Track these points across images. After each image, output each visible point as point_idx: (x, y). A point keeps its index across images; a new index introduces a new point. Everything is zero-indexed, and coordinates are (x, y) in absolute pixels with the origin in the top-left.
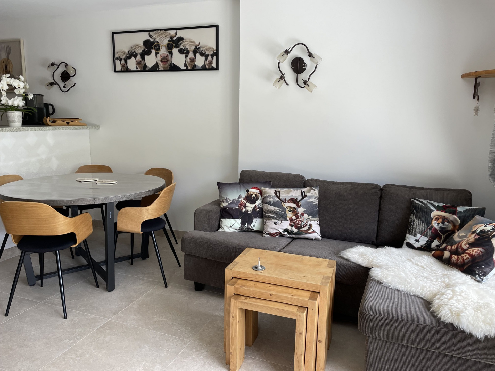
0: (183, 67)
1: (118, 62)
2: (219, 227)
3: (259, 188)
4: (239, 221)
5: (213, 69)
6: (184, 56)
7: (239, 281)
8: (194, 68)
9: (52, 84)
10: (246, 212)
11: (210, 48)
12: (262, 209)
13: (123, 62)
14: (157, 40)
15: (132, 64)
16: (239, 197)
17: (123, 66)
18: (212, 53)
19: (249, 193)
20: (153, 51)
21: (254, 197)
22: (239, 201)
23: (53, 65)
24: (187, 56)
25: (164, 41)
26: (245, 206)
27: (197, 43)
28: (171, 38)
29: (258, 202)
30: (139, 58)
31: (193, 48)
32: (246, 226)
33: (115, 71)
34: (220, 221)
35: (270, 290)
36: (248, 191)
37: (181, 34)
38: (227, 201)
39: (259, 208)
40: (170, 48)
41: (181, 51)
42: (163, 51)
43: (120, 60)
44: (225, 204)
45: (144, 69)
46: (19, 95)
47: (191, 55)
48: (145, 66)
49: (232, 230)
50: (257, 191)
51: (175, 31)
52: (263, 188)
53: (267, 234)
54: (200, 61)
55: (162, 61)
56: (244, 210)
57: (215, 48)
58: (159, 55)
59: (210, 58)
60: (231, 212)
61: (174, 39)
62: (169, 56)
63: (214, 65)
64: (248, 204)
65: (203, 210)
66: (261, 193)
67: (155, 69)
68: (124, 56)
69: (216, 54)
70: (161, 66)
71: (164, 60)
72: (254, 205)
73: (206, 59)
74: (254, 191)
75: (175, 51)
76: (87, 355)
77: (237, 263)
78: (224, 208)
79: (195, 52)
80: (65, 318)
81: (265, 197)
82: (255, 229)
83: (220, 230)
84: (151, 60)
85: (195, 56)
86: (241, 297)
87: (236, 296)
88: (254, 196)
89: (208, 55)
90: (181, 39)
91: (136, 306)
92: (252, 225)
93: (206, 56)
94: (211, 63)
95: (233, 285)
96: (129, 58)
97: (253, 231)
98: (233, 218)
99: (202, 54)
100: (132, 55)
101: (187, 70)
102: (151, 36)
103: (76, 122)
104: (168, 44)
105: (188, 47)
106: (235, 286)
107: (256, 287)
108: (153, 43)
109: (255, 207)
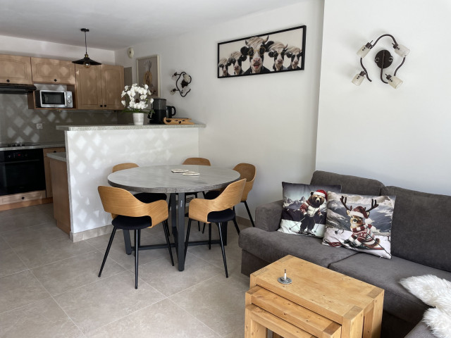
0: (272, 70)
1: (221, 69)
2: (280, 227)
3: (325, 191)
4: (300, 224)
5: (298, 69)
6: (273, 58)
7: (261, 291)
8: (281, 70)
9: (174, 90)
10: (307, 216)
11: (296, 49)
12: (325, 214)
13: (225, 69)
14: (252, 46)
15: (231, 70)
16: (302, 199)
17: (224, 72)
18: (298, 53)
19: (313, 196)
20: (248, 57)
21: (318, 201)
22: (301, 204)
23: (175, 74)
24: (275, 59)
25: (257, 47)
26: (307, 209)
27: (285, 45)
28: (263, 43)
29: (322, 206)
30: (237, 64)
31: (281, 50)
32: (306, 230)
33: (219, 77)
34: (281, 221)
35: (286, 309)
36: (312, 194)
37: (272, 38)
38: (289, 201)
39: (322, 213)
40: (261, 53)
41: (271, 55)
42: (256, 56)
43: (223, 67)
44: (286, 205)
45: (240, 73)
46: (143, 100)
47: (279, 57)
48: (241, 71)
49: (291, 232)
50: (322, 195)
51: (266, 37)
52: (329, 192)
53: (327, 242)
54: (287, 62)
55: (254, 65)
56: (305, 213)
57: (301, 48)
58: (252, 60)
59: (296, 59)
60: (292, 214)
61: (266, 43)
62: (261, 59)
63: (299, 65)
64: (310, 207)
65: (263, 208)
66: (326, 197)
67: (249, 73)
68: (226, 64)
69: (302, 54)
70: (254, 69)
71: (257, 64)
72: (317, 209)
73: (292, 61)
74: (319, 195)
75: (266, 55)
76: (135, 327)
77: (267, 269)
78: (286, 209)
79: (283, 54)
80: (136, 288)
81: (330, 202)
82: (316, 234)
83: (279, 230)
84: (246, 65)
85: (283, 58)
86: (257, 308)
87: (253, 306)
88: (318, 199)
89: (294, 56)
90: (271, 43)
91: (193, 290)
92: (313, 230)
93: (293, 57)
94: (297, 63)
95: (251, 293)
96: (229, 64)
97: (314, 236)
98: (293, 220)
99: (289, 56)
100: (232, 61)
101: (275, 72)
102: (246, 43)
103: (186, 121)
104: (261, 49)
105: (277, 50)
106: (253, 295)
107: (273, 301)
108: (248, 49)
109: (318, 211)
